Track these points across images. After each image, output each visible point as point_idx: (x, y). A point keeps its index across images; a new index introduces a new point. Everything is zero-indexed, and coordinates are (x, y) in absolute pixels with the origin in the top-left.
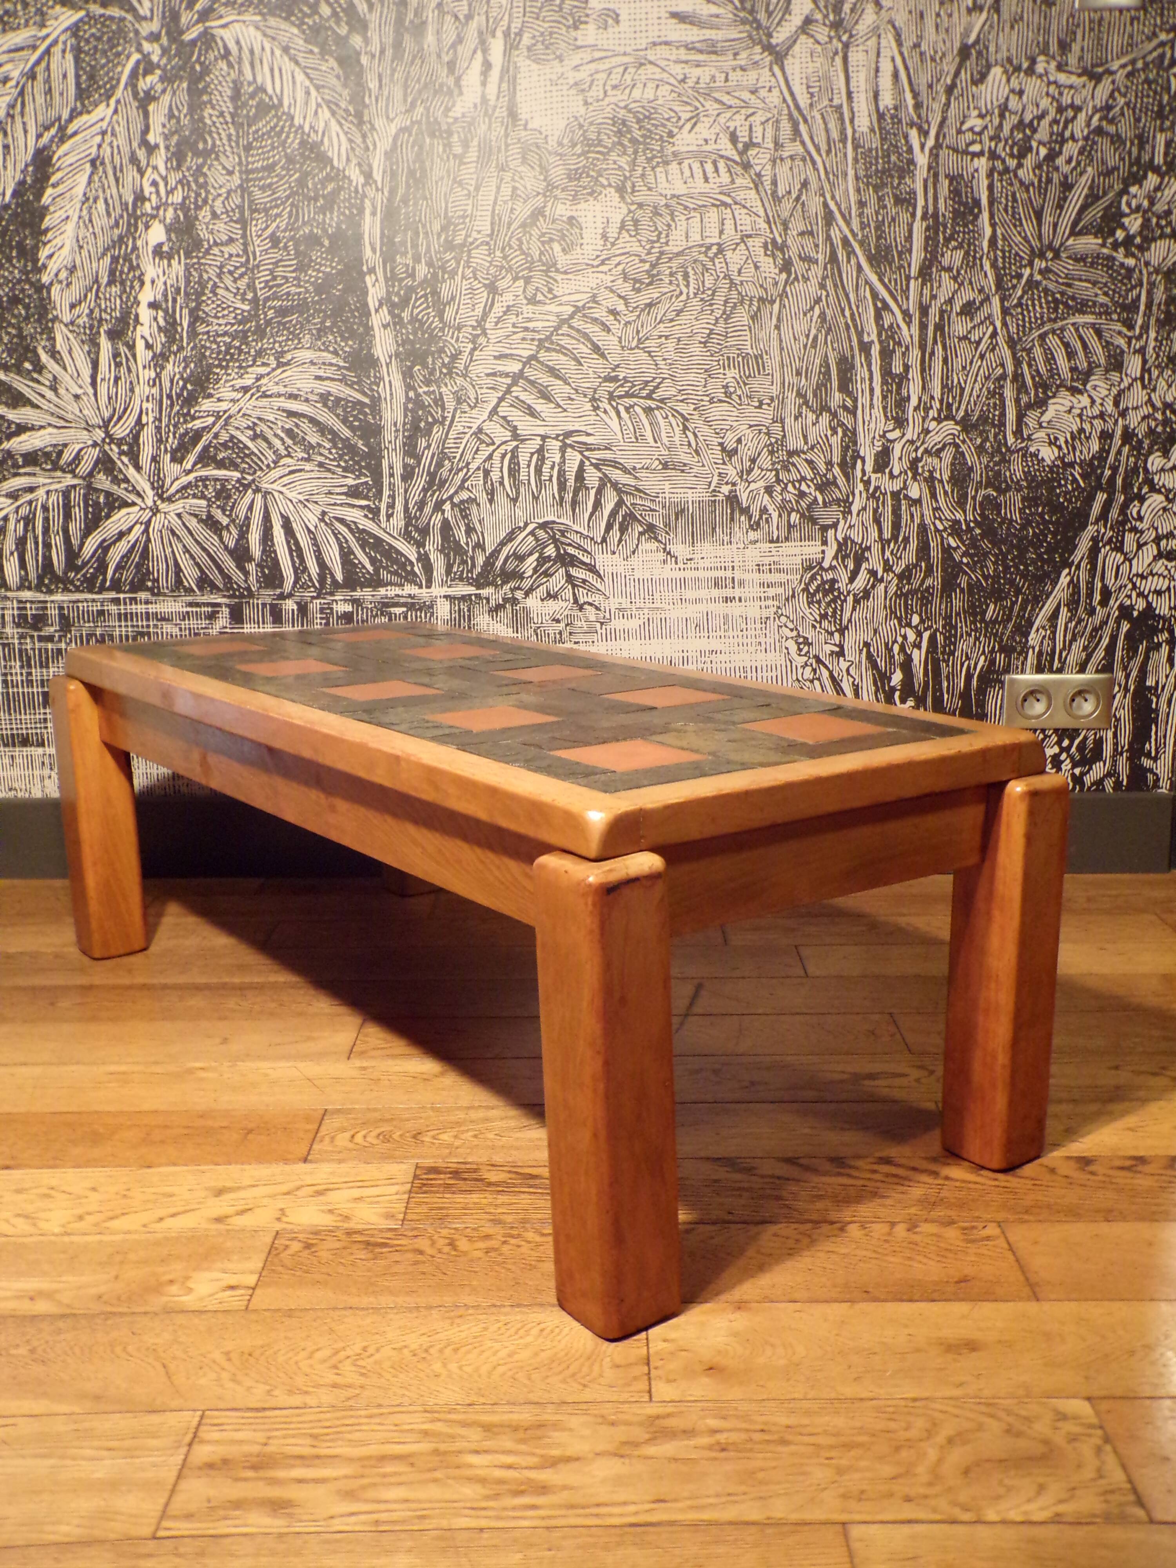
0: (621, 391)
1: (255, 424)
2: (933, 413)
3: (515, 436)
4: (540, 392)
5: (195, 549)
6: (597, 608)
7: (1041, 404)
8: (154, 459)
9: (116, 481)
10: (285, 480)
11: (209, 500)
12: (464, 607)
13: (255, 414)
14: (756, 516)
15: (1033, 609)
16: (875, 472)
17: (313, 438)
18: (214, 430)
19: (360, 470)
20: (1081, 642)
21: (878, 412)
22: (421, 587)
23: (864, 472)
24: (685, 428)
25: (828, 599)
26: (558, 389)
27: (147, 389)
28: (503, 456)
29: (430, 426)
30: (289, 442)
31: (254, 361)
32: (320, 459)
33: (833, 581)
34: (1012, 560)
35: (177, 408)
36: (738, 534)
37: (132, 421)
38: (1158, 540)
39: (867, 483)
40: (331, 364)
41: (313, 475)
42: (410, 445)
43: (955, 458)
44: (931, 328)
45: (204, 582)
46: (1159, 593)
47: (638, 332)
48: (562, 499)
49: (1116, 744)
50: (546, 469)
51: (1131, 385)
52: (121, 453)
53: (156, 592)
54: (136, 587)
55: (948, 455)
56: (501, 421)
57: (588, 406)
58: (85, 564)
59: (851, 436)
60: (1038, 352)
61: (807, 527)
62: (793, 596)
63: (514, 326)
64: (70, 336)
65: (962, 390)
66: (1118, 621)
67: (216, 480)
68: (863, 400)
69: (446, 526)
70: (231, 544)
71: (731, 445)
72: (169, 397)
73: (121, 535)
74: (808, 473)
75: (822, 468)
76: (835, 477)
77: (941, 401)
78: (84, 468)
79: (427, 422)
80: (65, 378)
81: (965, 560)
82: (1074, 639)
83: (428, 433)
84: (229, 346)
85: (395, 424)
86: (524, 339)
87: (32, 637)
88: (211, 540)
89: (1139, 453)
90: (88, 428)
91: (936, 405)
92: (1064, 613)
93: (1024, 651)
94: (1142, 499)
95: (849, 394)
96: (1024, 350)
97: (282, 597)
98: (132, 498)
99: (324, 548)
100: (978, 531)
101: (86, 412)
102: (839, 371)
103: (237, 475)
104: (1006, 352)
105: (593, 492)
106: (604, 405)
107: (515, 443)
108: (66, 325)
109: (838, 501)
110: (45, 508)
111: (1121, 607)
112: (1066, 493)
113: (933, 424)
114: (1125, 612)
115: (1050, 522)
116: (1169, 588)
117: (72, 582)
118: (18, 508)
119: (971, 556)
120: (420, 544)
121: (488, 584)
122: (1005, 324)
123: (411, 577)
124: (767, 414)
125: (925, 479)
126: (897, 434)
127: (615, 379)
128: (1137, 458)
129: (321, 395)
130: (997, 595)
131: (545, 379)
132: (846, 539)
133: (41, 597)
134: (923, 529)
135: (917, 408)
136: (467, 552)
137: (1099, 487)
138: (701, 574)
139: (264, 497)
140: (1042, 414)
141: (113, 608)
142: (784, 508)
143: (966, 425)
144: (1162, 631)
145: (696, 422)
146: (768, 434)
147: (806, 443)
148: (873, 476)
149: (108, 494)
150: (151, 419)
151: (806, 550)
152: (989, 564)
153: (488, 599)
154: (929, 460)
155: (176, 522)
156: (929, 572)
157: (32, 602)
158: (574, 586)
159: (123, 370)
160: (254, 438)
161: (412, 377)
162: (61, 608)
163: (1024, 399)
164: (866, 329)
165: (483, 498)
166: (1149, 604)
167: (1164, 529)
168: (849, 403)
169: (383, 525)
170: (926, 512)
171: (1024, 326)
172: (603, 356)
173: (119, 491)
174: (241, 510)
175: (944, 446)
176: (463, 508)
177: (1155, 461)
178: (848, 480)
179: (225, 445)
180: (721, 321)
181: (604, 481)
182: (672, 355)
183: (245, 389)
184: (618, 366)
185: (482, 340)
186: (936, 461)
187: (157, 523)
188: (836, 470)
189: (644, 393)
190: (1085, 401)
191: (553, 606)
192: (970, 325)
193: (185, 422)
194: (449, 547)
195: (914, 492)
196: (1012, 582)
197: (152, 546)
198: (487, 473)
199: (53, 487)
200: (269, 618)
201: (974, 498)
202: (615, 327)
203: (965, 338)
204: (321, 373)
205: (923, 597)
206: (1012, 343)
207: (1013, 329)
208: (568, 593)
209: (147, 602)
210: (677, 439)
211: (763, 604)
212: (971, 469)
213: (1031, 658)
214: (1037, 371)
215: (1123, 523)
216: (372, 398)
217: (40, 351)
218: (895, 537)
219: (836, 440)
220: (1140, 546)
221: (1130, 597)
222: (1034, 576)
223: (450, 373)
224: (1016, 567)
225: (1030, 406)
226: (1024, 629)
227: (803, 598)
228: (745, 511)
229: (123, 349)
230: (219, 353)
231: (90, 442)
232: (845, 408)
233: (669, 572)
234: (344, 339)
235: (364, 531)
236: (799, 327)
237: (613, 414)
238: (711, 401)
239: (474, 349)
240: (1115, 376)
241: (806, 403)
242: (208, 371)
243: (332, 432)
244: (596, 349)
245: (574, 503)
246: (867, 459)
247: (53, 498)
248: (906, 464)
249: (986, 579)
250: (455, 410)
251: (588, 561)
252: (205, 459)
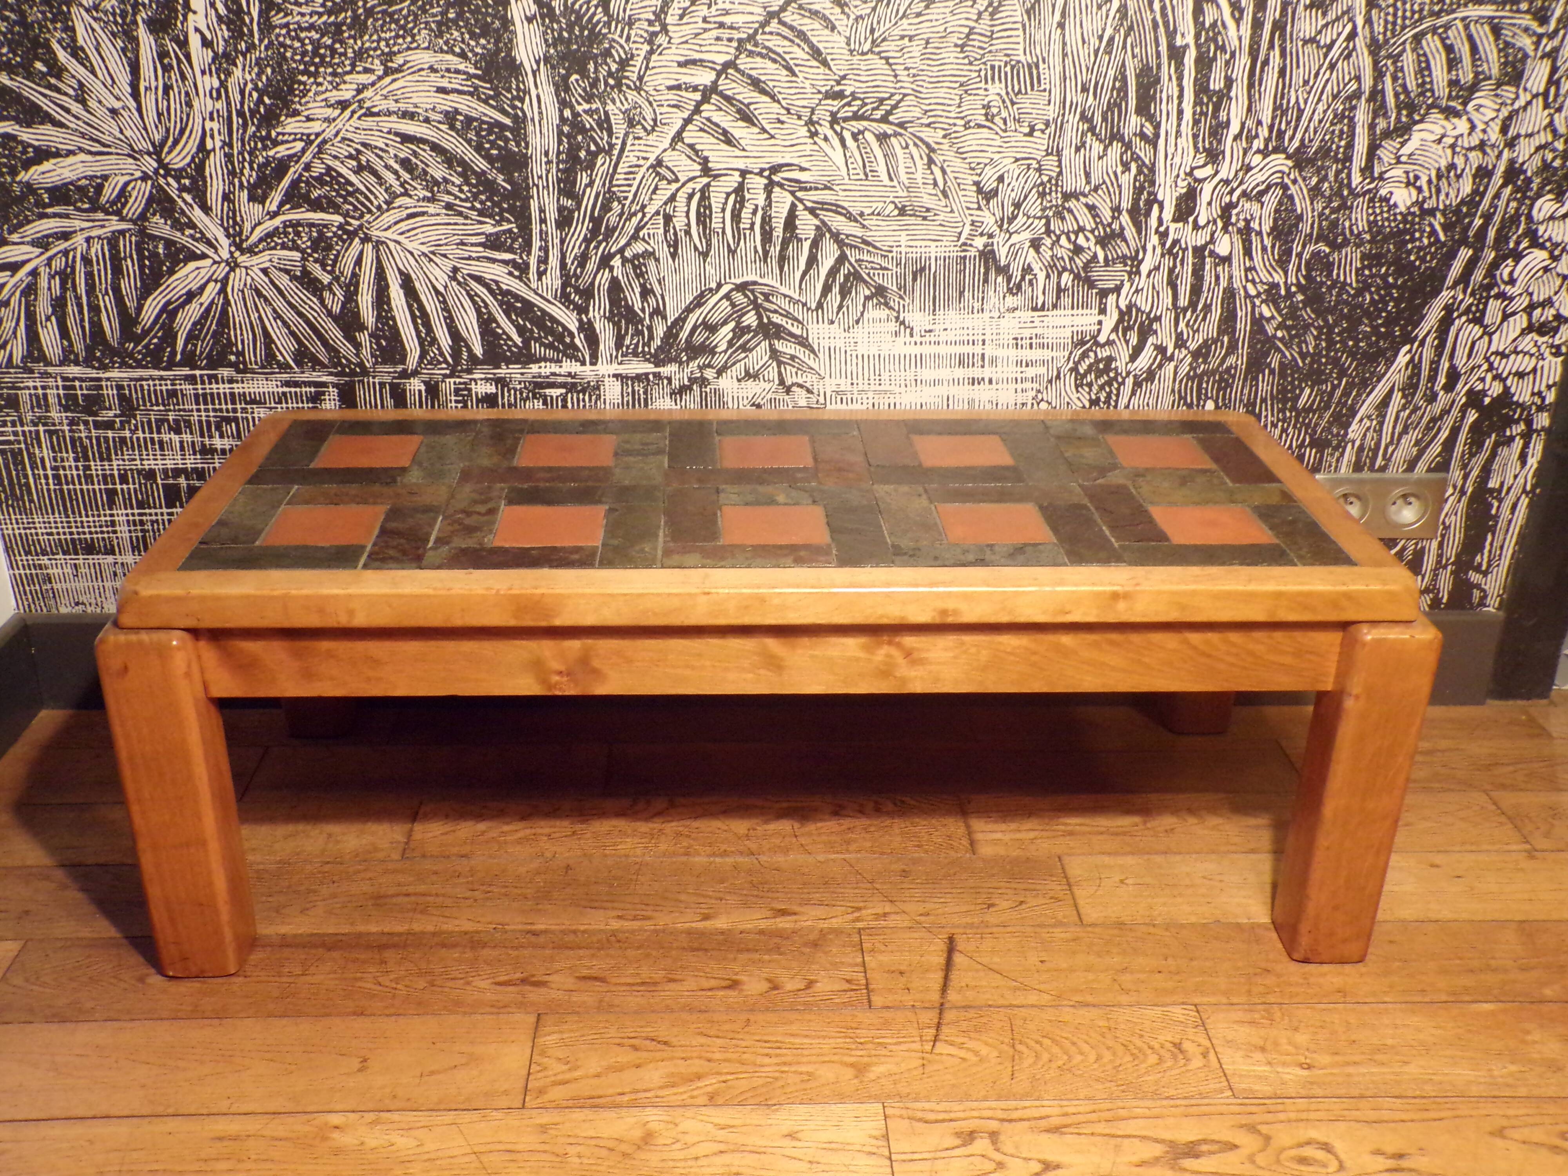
0: (847, 112)
1: (359, 152)
2: (1258, 144)
3: (706, 170)
4: (739, 111)
5: (289, 315)
6: (809, 391)
7: (1403, 131)
8: (226, 197)
9: (178, 226)
10: (403, 226)
11: (303, 252)
12: (639, 388)
13: (358, 138)
14: (1017, 276)
15: (1359, 395)
16: (1175, 220)
17: (438, 171)
18: (306, 158)
19: (500, 214)
20: (1413, 435)
21: (1186, 142)
22: (583, 363)
23: (1160, 221)
24: (931, 161)
25: (1101, 381)
26: (763, 107)
27: (209, 101)
28: (691, 197)
29: (594, 155)
30: (406, 176)
31: (353, 65)
32: (447, 198)
33: (1110, 359)
34: (1339, 334)
35: (252, 129)
36: (993, 300)
37: (192, 145)
38: (1530, 308)
39: (1164, 235)
40: (457, 72)
41: (439, 220)
42: (565, 181)
43: (1280, 203)
44: (1268, 27)
45: (303, 356)
46: (1521, 375)
47: (872, 31)
48: (766, 253)
49: (1440, 556)
50: (746, 214)
51: (1529, 103)
52: (182, 189)
53: (241, 368)
54: (216, 361)
55: (1272, 200)
56: (688, 151)
57: (804, 131)
58: (146, 333)
59: (1147, 174)
60: (1409, 60)
61: (1082, 290)
62: (1058, 377)
63: (705, 20)
64: (95, 25)
65: (1301, 112)
66: (1463, 411)
67: (313, 225)
68: (1168, 126)
69: (615, 286)
70: (336, 309)
71: (989, 184)
72: (241, 114)
73: (190, 296)
74: (1087, 221)
75: (1106, 214)
76: (1122, 228)
77: (1271, 128)
78: (134, 207)
79: (588, 152)
80: (95, 86)
81: (1279, 334)
82: (1405, 431)
83: (590, 166)
84: (317, 45)
85: (547, 154)
86: (718, 39)
87: (86, 423)
88: (310, 304)
89: (1525, 197)
90: (134, 154)
91: (1264, 132)
92: (1397, 399)
93: (1340, 447)
94: (1518, 256)
95: (1151, 118)
96: (1389, 57)
97: (405, 374)
98: (202, 248)
99: (456, 314)
100: (1300, 297)
101: (129, 133)
102: (1139, 86)
103: (338, 219)
104: (1365, 60)
105: (807, 245)
106: (825, 129)
107: (705, 180)
108: (87, 10)
109: (1123, 259)
110: (86, 260)
111: (1470, 393)
112: (1420, 249)
113: (1258, 158)
114: (1474, 398)
115: (1394, 286)
116: (1535, 370)
117: (131, 355)
118: (50, 259)
119: (1288, 329)
120: (582, 310)
121: (671, 361)
122: (1368, 21)
123: (571, 350)
124: (1041, 142)
125: (1239, 231)
126: (1209, 170)
127: (840, 95)
128: (1521, 203)
129: (447, 113)
130: (1315, 377)
131: (745, 94)
132: (1130, 307)
133: (94, 374)
134: (1230, 294)
135: (1236, 138)
136: (642, 321)
137: (1464, 241)
138: (943, 350)
139: (376, 247)
140: (1403, 144)
141: (188, 388)
142: (1054, 268)
143: (1300, 160)
144: (1517, 422)
145: (946, 154)
146: (1039, 170)
147: (1088, 182)
148: (1173, 226)
149: (169, 243)
150: (218, 144)
151: (1078, 321)
152: (1310, 339)
153: (669, 380)
154: (1247, 205)
155: (261, 280)
156: (1232, 348)
157: (81, 380)
158: (780, 363)
159: (175, 75)
160: (359, 170)
161: (567, 89)
162: (120, 388)
163: (1381, 124)
164: (1180, 29)
165: (663, 252)
166: (1507, 389)
167: (1541, 293)
168: (1149, 130)
169: (534, 285)
170: (1236, 273)
171: (1394, 24)
172: (825, 63)
173: (183, 239)
174: (347, 264)
175: (1269, 187)
176: (637, 264)
177: (1545, 206)
178: (1139, 232)
179: (319, 179)
180: (986, 15)
181: (822, 230)
182: (916, 63)
183: (343, 105)
184: (844, 77)
185: (661, 39)
186: (1256, 206)
187: (237, 280)
188: (1125, 219)
189: (878, 114)
190: (1462, 125)
191: (752, 388)
192: (1321, 23)
193: (265, 148)
194: (620, 314)
195: (1223, 247)
196: (1336, 362)
197: (232, 310)
198: (668, 219)
199: (94, 233)
200: (389, 402)
201: (1300, 255)
202: (843, 23)
203: (1312, 40)
204: (444, 83)
205: (1222, 379)
206: (1375, 47)
207: (1379, 28)
208: (772, 372)
209: (231, 381)
210: (919, 176)
211: (1019, 386)
212: (1300, 218)
213: (1349, 453)
214: (1404, 86)
215: (1489, 287)
216: (515, 118)
217: (55, 46)
218: (1193, 304)
219: (1127, 179)
220: (1506, 317)
221: (1483, 380)
222: (1365, 354)
223: (619, 85)
224: (1343, 342)
225: (1387, 134)
226: (1343, 419)
227: (1070, 380)
228: (1003, 270)
229: (171, 47)
230: (304, 54)
231: (138, 174)
232: (1143, 136)
233: (902, 347)
234: (473, 36)
235: (508, 292)
236: (1093, 23)
237: (836, 142)
238: (966, 126)
239: (651, 52)
240: (1508, 91)
241: (1092, 129)
242: (291, 79)
243: (462, 163)
244: (816, 53)
245: (782, 259)
246: (1167, 204)
247: (96, 247)
248: (1216, 211)
249: (1303, 360)
250: (626, 135)
251: (797, 331)
252: (294, 197)
